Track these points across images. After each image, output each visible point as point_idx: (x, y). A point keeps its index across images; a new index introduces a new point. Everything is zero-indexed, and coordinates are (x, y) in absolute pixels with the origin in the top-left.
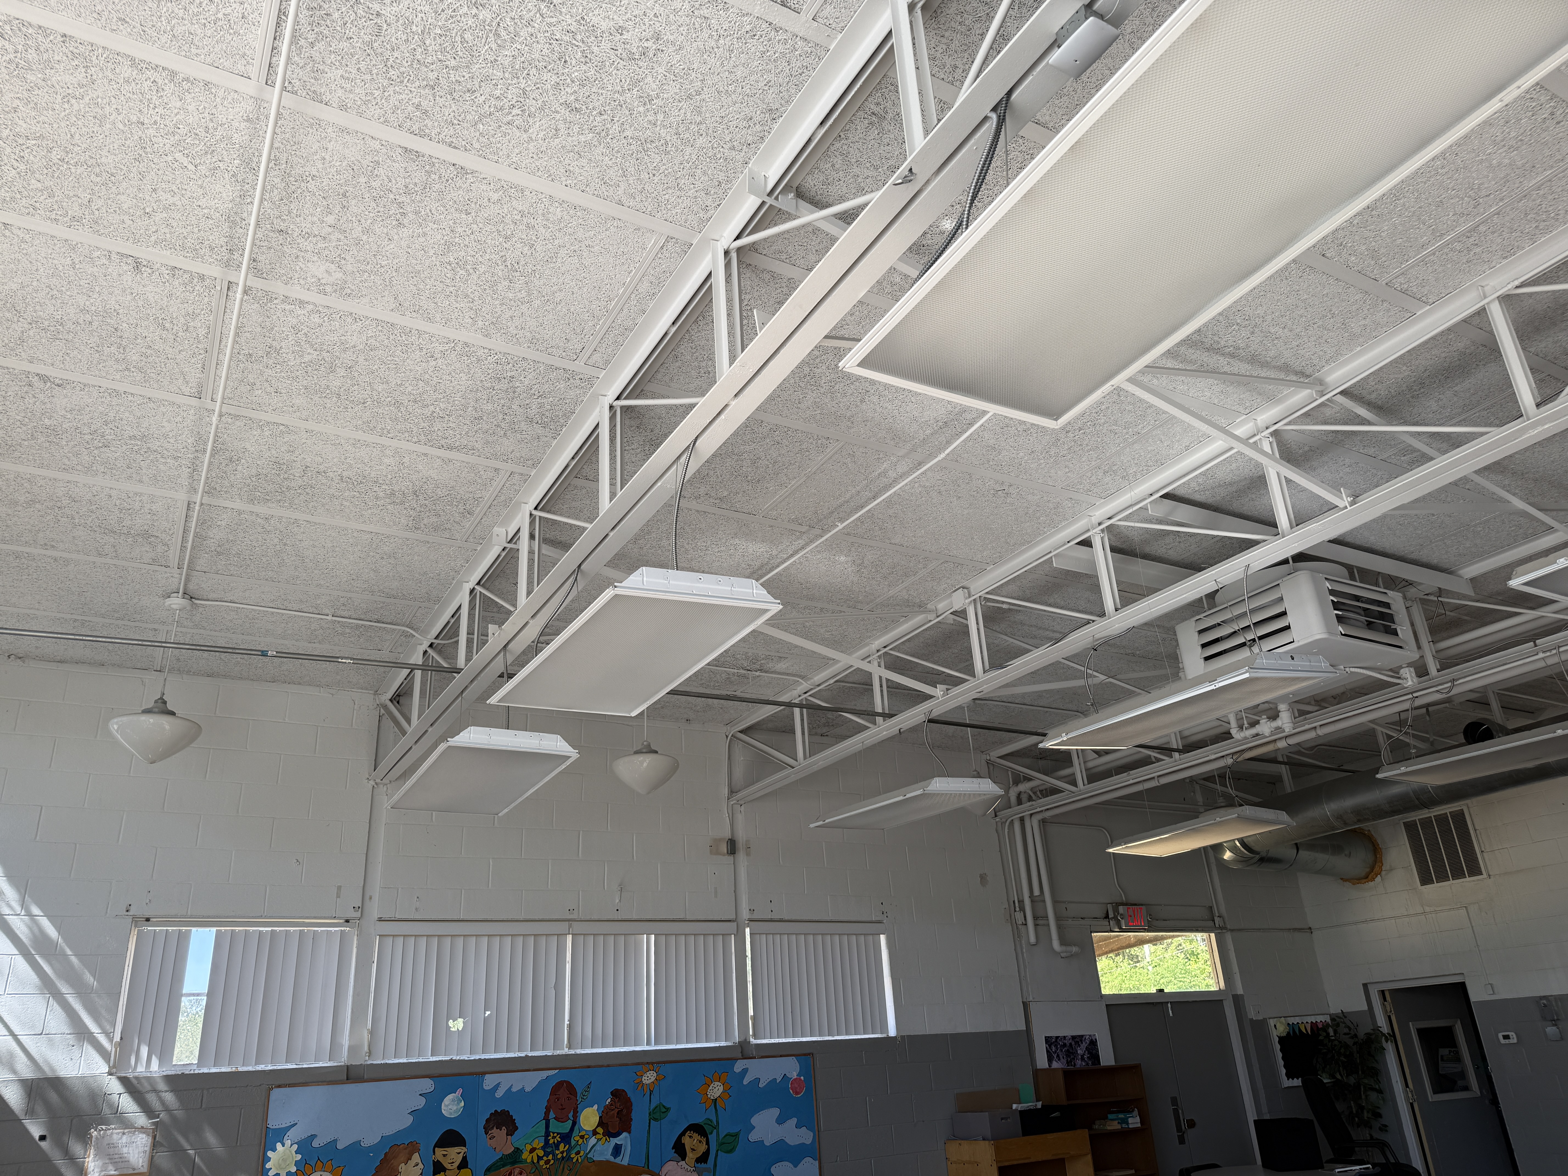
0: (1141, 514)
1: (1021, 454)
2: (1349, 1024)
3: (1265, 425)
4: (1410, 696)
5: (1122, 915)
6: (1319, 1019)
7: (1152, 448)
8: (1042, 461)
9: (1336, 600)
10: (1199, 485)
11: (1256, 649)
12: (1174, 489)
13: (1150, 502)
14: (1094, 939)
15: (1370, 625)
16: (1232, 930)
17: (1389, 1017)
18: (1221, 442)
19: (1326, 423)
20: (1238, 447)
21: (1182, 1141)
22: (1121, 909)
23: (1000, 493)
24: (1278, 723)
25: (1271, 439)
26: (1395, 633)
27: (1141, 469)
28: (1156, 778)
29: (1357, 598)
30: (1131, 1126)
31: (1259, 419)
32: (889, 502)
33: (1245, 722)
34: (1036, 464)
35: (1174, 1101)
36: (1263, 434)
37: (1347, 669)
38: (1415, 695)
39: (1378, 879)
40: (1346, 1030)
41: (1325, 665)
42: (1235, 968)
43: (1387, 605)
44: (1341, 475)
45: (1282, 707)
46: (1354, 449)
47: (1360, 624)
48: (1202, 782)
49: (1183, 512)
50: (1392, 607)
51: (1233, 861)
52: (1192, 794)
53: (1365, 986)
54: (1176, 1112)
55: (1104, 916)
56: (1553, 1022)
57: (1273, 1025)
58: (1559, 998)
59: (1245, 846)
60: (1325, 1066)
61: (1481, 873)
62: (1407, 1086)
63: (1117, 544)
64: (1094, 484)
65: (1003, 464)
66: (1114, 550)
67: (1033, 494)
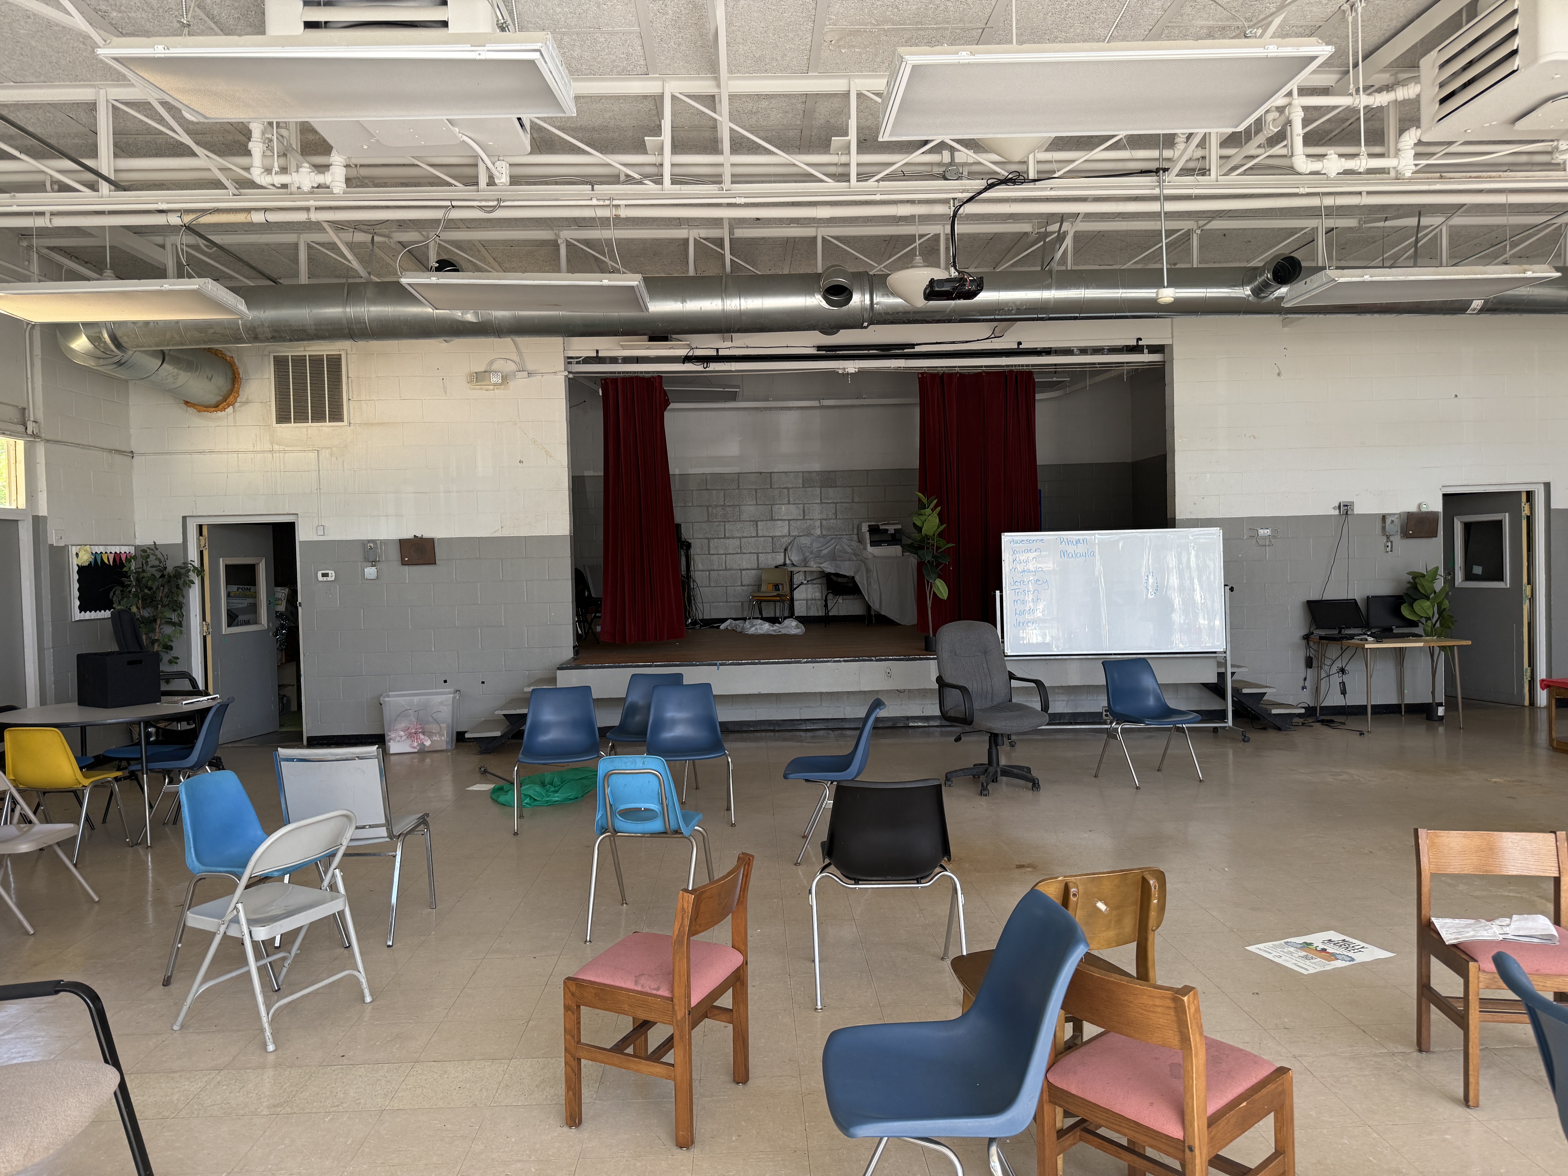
2: (160, 556)
4: (449, 204)
6: (124, 550)
16: (48, 441)
17: (202, 552)
24: (325, 178)
28: (47, 215)
33: (276, 164)
38: (454, 204)
39: (230, 409)
40: (154, 563)
45: (338, 160)
53: (184, 519)
56: (374, 563)
57: (74, 553)
58: (385, 542)
59: (114, 338)
60: (122, 599)
61: (342, 420)
62: (204, 620)
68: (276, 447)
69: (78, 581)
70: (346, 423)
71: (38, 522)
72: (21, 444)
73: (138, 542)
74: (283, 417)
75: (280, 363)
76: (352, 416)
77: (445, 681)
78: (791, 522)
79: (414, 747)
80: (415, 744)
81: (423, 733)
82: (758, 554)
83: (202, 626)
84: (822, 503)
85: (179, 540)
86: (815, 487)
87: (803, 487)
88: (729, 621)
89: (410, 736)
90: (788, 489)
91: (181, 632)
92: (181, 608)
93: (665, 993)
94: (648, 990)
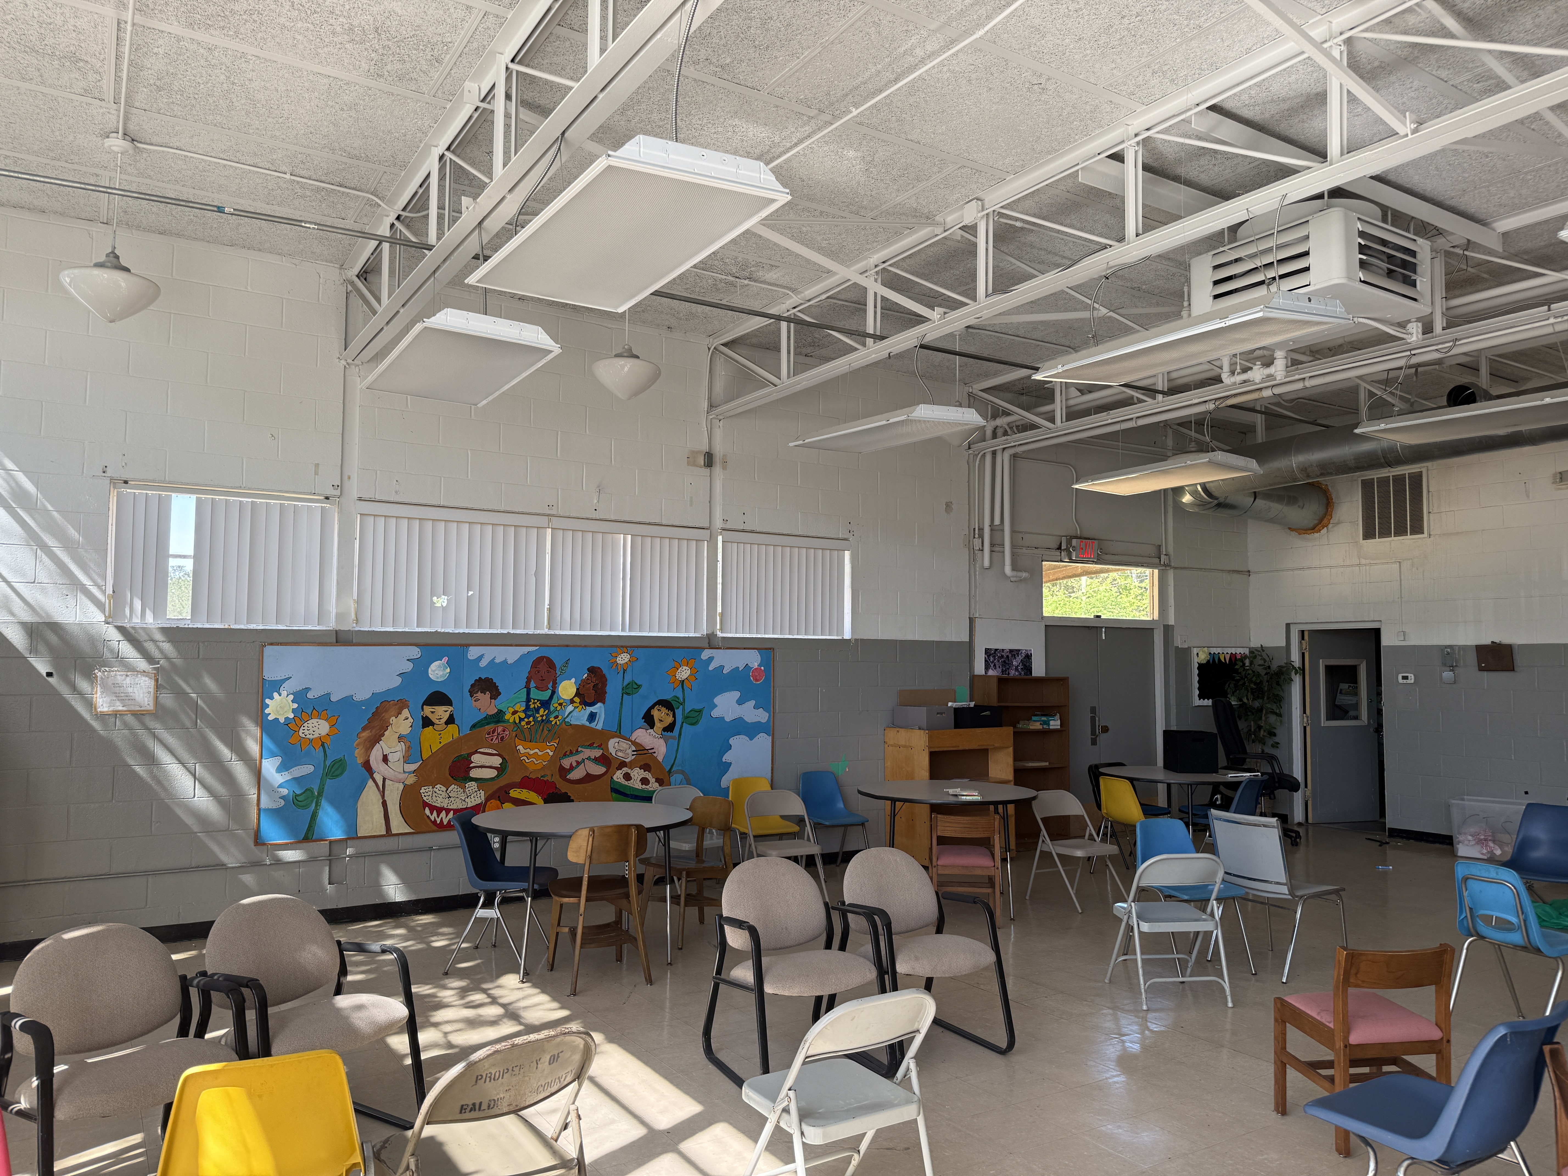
0: (1182, 127)
1: (1067, 40)
2: (1265, 657)
3: (1340, 30)
4: (1408, 353)
5: (1074, 547)
6: (1239, 651)
7: (1211, 47)
8: (1088, 52)
9: (1363, 243)
10: (1251, 97)
11: (1273, 288)
12: (1223, 100)
13: (1195, 114)
14: (1044, 568)
15: (1390, 274)
16: (1175, 568)
17: (1303, 654)
18: (1292, 43)
19: (1405, 33)
20: (1311, 51)
21: (1094, 743)
22: (1074, 542)
23: (1036, 87)
24: (1271, 370)
25: (1342, 48)
26: (1413, 284)
27: (1193, 72)
28: (1134, 420)
29: (1384, 243)
30: (1051, 727)
31: (1334, 22)
32: (912, 88)
33: (1238, 367)
34: (1081, 55)
35: (1093, 710)
36: (1335, 41)
37: (1355, 319)
38: (1413, 352)
39: (1324, 531)
40: (1262, 662)
41: (1340, 310)
42: (1171, 601)
43: (1413, 254)
44: (1404, 99)
45: (1279, 354)
46: (1427, 69)
47: (1381, 271)
48: (1175, 427)
49: (1229, 129)
50: (1418, 256)
51: (1192, 504)
52: (1164, 438)
53: (1288, 626)
54: (1093, 719)
55: (1057, 547)
56: (1452, 668)
57: (1196, 653)
58: (1464, 648)
59: (1206, 490)
61: (1423, 533)
62: (1305, 712)
63: (1150, 162)
64: (1139, 86)
65: (1045, 51)
66: (1146, 168)
67: (1072, 92)
68: (1363, 561)
69: (1198, 675)
70: (1426, 535)
71: (1168, 629)
72: (1156, 571)
73: (1252, 645)
74: (1369, 534)
75: (1367, 485)
76: (1432, 528)
77: (1526, 793)
79: (1483, 854)
80: (1485, 851)
81: (1494, 841)
83: (1302, 718)
85: (1283, 643)
89: (1479, 842)
91: (1281, 721)
92: (1280, 701)
93: (1331, 1025)
94: (1323, 1021)
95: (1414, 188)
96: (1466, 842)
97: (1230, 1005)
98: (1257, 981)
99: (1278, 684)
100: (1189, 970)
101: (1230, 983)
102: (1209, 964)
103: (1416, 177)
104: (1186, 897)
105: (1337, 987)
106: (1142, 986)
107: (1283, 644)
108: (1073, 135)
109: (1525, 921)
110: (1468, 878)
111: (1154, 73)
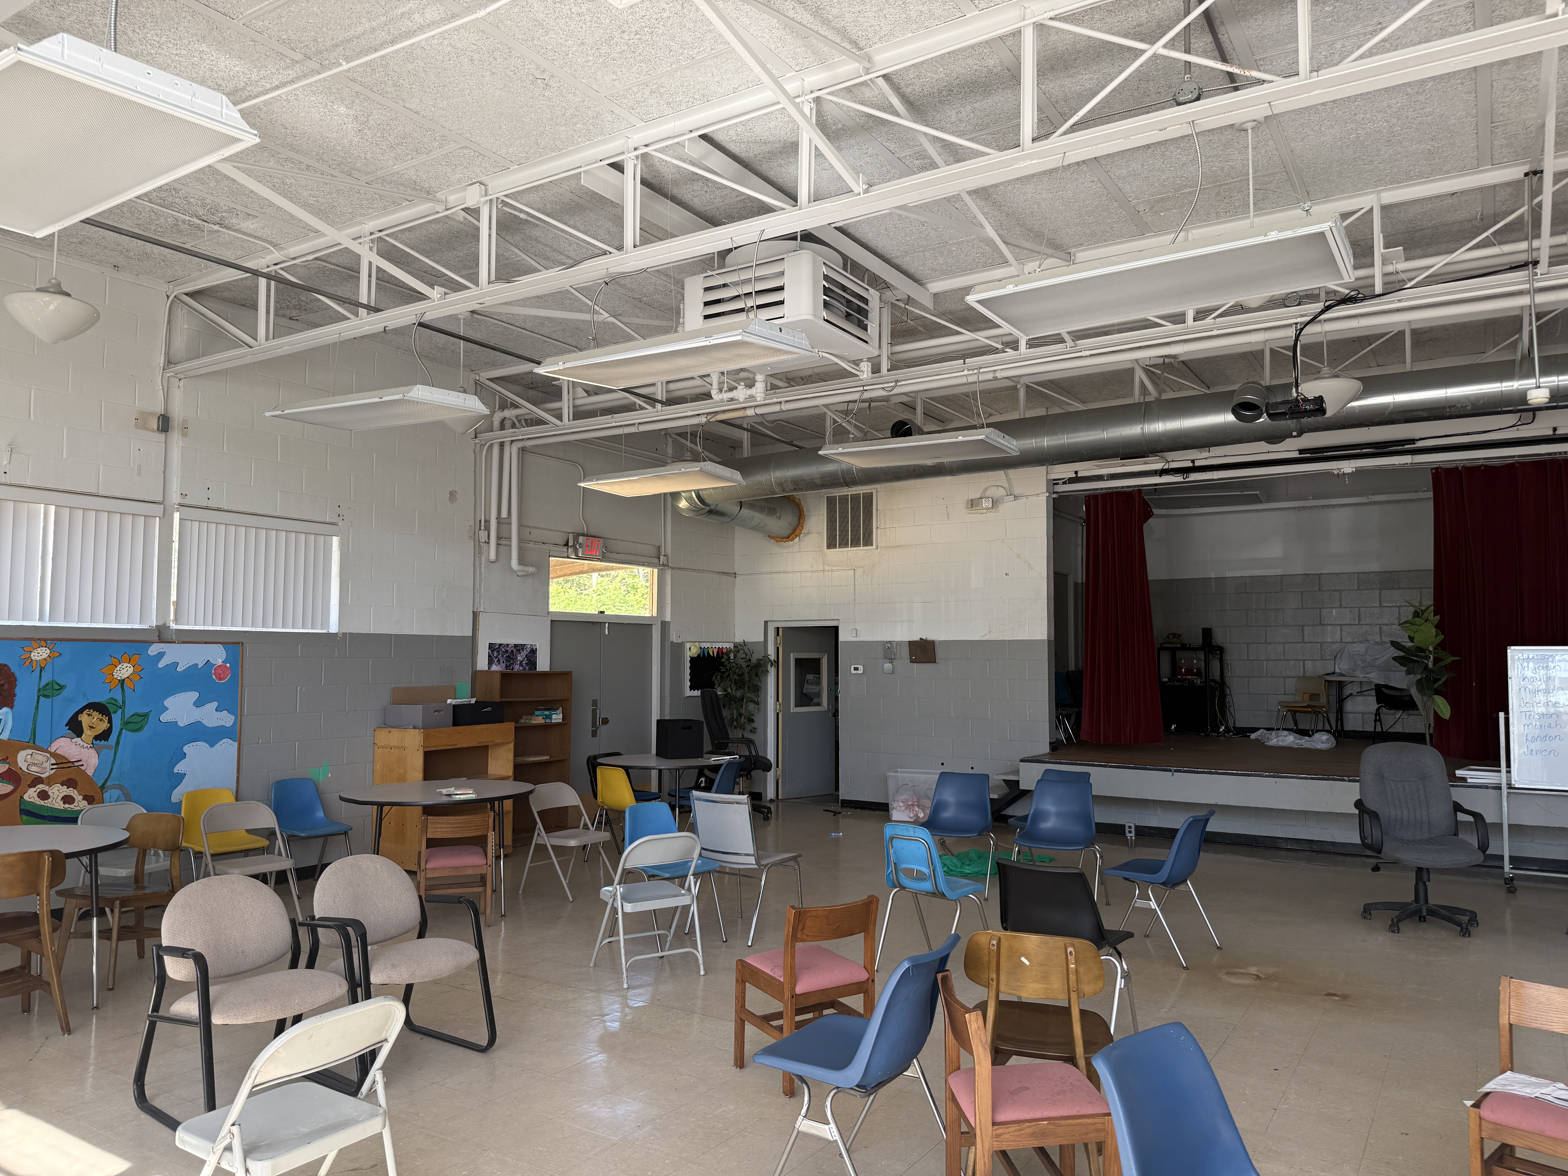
0: (677, 150)
1: (570, 42)
2: (747, 651)
3: (810, 89)
5: (580, 544)
6: (725, 645)
7: (703, 80)
8: (591, 58)
9: (827, 286)
10: (737, 135)
11: (752, 316)
12: (713, 132)
13: (689, 139)
14: (551, 563)
15: (847, 316)
16: (673, 568)
17: (778, 648)
18: (770, 93)
20: (785, 103)
21: (594, 734)
22: (581, 539)
23: (539, 81)
24: (752, 392)
25: (812, 104)
26: (865, 328)
27: (687, 99)
28: (635, 425)
29: (844, 288)
30: (553, 721)
31: (806, 80)
33: (726, 385)
34: (584, 59)
35: (595, 703)
36: (806, 97)
37: (820, 354)
38: (864, 388)
39: (797, 540)
40: (744, 656)
41: (806, 343)
42: (668, 599)
43: (866, 301)
45: (760, 377)
47: (840, 313)
48: (674, 436)
49: (717, 159)
50: (869, 304)
51: (687, 510)
52: (664, 445)
53: (766, 623)
54: (594, 712)
55: (564, 543)
56: (891, 661)
57: (688, 648)
58: (900, 643)
59: (699, 497)
60: (721, 682)
61: (872, 545)
62: (778, 700)
63: (649, 177)
64: (638, 102)
65: (548, 47)
66: (644, 182)
67: (575, 94)
68: (827, 568)
69: (690, 668)
70: (874, 546)
71: (664, 625)
72: (656, 571)
73: (736, 640)
74: (831, 544)
75: (831, 502)
76: (878, 541)
77: (943, 764)
78: (1344, 627)
79: (910, 818)
80: (912, 815)
81: (919, 806)
82: (1304, 661)
83: (776, 705)
84: (1381, 606)
86: (1373, 589)
87: (1358, 589)
88: (1261, 731)
89: (909, 807)
90: (1340, 591)
91: (758, 708)
92: (758, 690)
93: (782, 979)
94: (775, 976)
95: (869, 244)
96: (898, 808)
97: (702, 973)
98: (726, 947)
99: (757, 675)
100: (668, 944)
101: (703, 953)
102: (686, 937)
103: (870, 234)
104: (667, 875)
105: (786, 943)
106: (624, 966)
107: (762, 640)
108: (576, 137)
109: (934, 871)
110: (893, 838)
111: (652, 92)
